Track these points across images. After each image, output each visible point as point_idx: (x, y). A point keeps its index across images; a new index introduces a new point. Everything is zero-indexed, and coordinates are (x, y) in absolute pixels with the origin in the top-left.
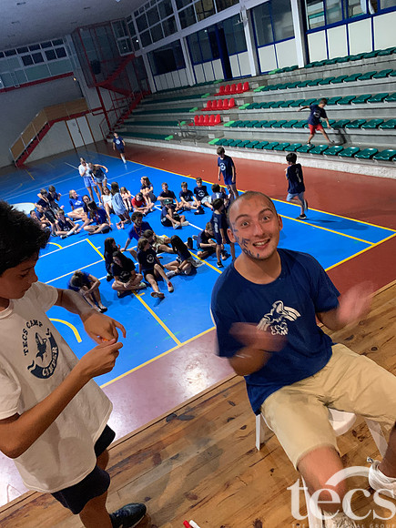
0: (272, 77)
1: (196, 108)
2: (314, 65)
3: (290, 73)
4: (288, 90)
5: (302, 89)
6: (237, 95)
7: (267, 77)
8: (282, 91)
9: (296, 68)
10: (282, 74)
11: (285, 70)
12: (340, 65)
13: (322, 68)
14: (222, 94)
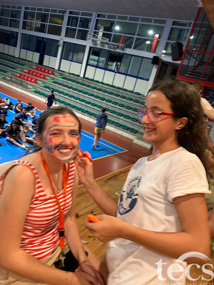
0: (66, 74)
1: (20, 70)
2: (88, 79)
3: (76, 77)
4: (75, 83)
5: (82, 86)
6: (46, 74)
7: (63, 73)
8: (72, 83)
9: (79, 76)
10: (71, 75)
11: (73, 74)
12: (99, 84)
13: (91, 82)
14: (37, 69)
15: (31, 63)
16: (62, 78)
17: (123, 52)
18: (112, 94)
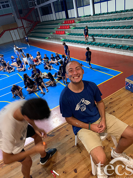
0: (82, 18)
1: (56, 28)
2: (96, 15)
5: (92, 23)
6: (70, 24)
7: (80, 18)
8: (86, 23)
9: (90, 16)
10: (86, 18)
11: (86, 16)
12: (105, 15)
13: (99, 16)
14: (65, 23)
15: (62, 20)
16: (79, 23)
18: (115, 20)
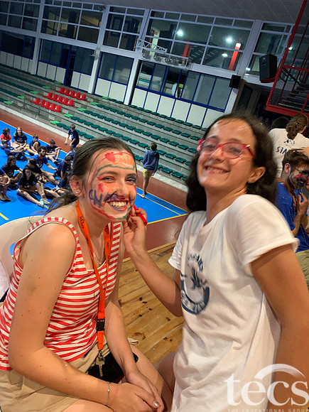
0: (104, 100)
1: (36, 92)
2: (135, 107)
3: (118, 104)
4: (116, 114)
5: (126, 118)
6: (75, 100)
7: (100, 98)
8: (112, 113)
9: (122, 103)
10: (111, 102)
11: (114, 101)
12: (151, 115)
13: (140, 112)
14: (62, 92)
15: (53, 83)
16: (98, 106)
17: (188, 69)
18: (170, 130)
